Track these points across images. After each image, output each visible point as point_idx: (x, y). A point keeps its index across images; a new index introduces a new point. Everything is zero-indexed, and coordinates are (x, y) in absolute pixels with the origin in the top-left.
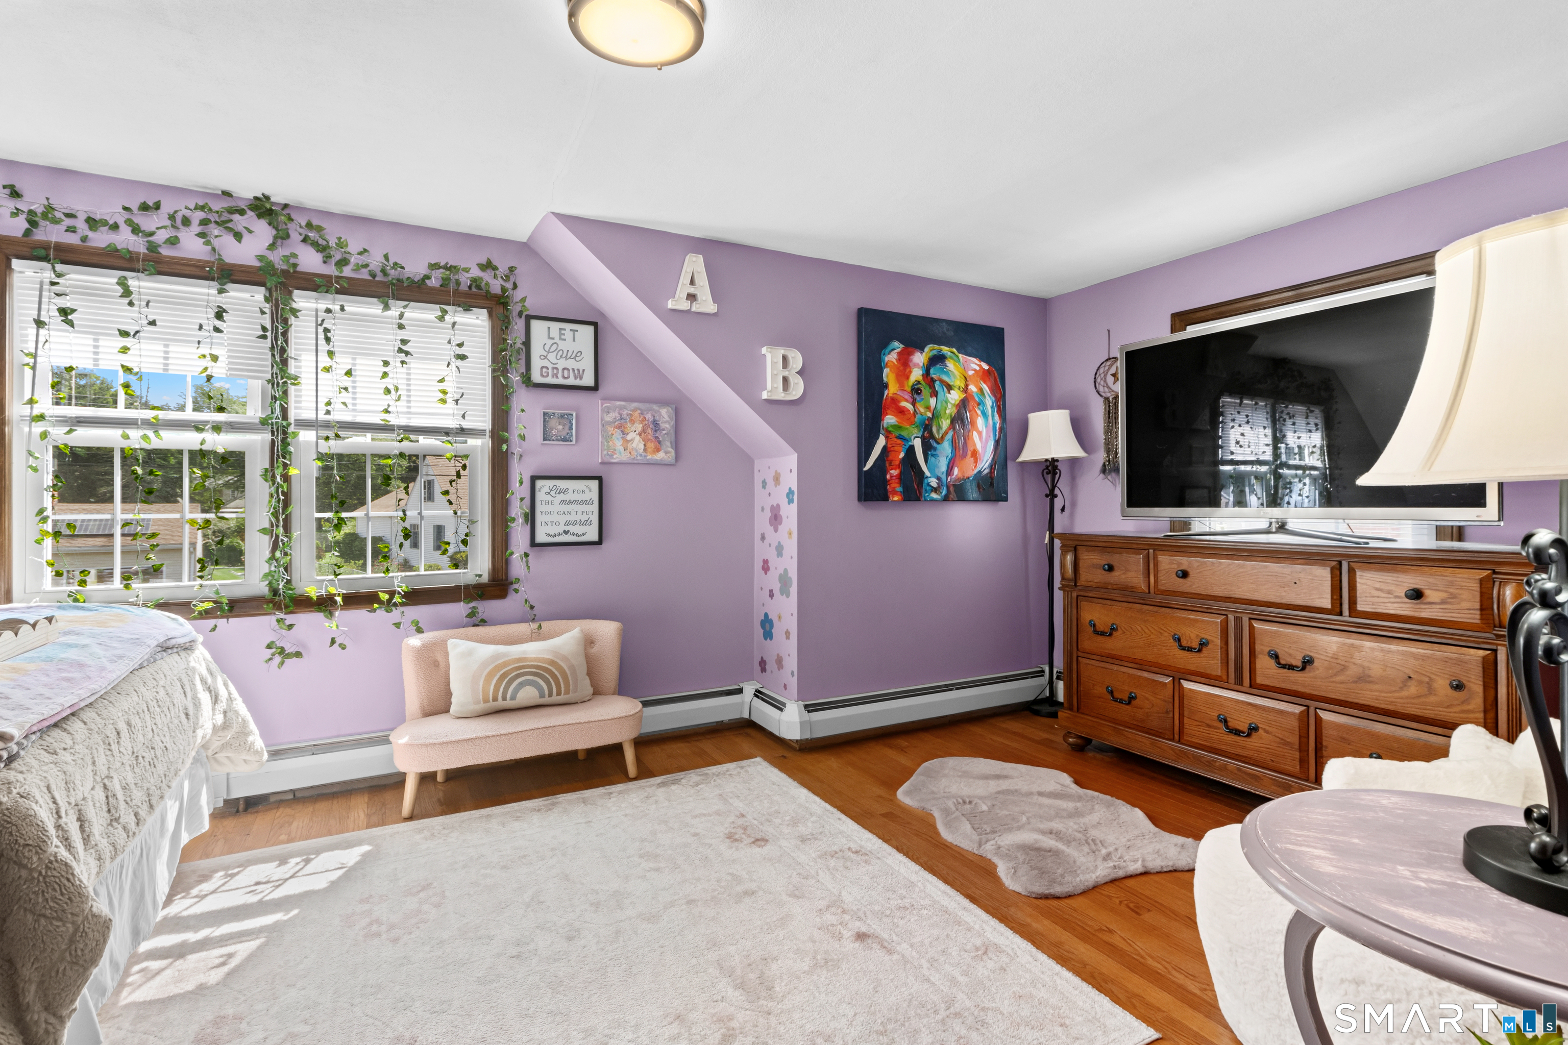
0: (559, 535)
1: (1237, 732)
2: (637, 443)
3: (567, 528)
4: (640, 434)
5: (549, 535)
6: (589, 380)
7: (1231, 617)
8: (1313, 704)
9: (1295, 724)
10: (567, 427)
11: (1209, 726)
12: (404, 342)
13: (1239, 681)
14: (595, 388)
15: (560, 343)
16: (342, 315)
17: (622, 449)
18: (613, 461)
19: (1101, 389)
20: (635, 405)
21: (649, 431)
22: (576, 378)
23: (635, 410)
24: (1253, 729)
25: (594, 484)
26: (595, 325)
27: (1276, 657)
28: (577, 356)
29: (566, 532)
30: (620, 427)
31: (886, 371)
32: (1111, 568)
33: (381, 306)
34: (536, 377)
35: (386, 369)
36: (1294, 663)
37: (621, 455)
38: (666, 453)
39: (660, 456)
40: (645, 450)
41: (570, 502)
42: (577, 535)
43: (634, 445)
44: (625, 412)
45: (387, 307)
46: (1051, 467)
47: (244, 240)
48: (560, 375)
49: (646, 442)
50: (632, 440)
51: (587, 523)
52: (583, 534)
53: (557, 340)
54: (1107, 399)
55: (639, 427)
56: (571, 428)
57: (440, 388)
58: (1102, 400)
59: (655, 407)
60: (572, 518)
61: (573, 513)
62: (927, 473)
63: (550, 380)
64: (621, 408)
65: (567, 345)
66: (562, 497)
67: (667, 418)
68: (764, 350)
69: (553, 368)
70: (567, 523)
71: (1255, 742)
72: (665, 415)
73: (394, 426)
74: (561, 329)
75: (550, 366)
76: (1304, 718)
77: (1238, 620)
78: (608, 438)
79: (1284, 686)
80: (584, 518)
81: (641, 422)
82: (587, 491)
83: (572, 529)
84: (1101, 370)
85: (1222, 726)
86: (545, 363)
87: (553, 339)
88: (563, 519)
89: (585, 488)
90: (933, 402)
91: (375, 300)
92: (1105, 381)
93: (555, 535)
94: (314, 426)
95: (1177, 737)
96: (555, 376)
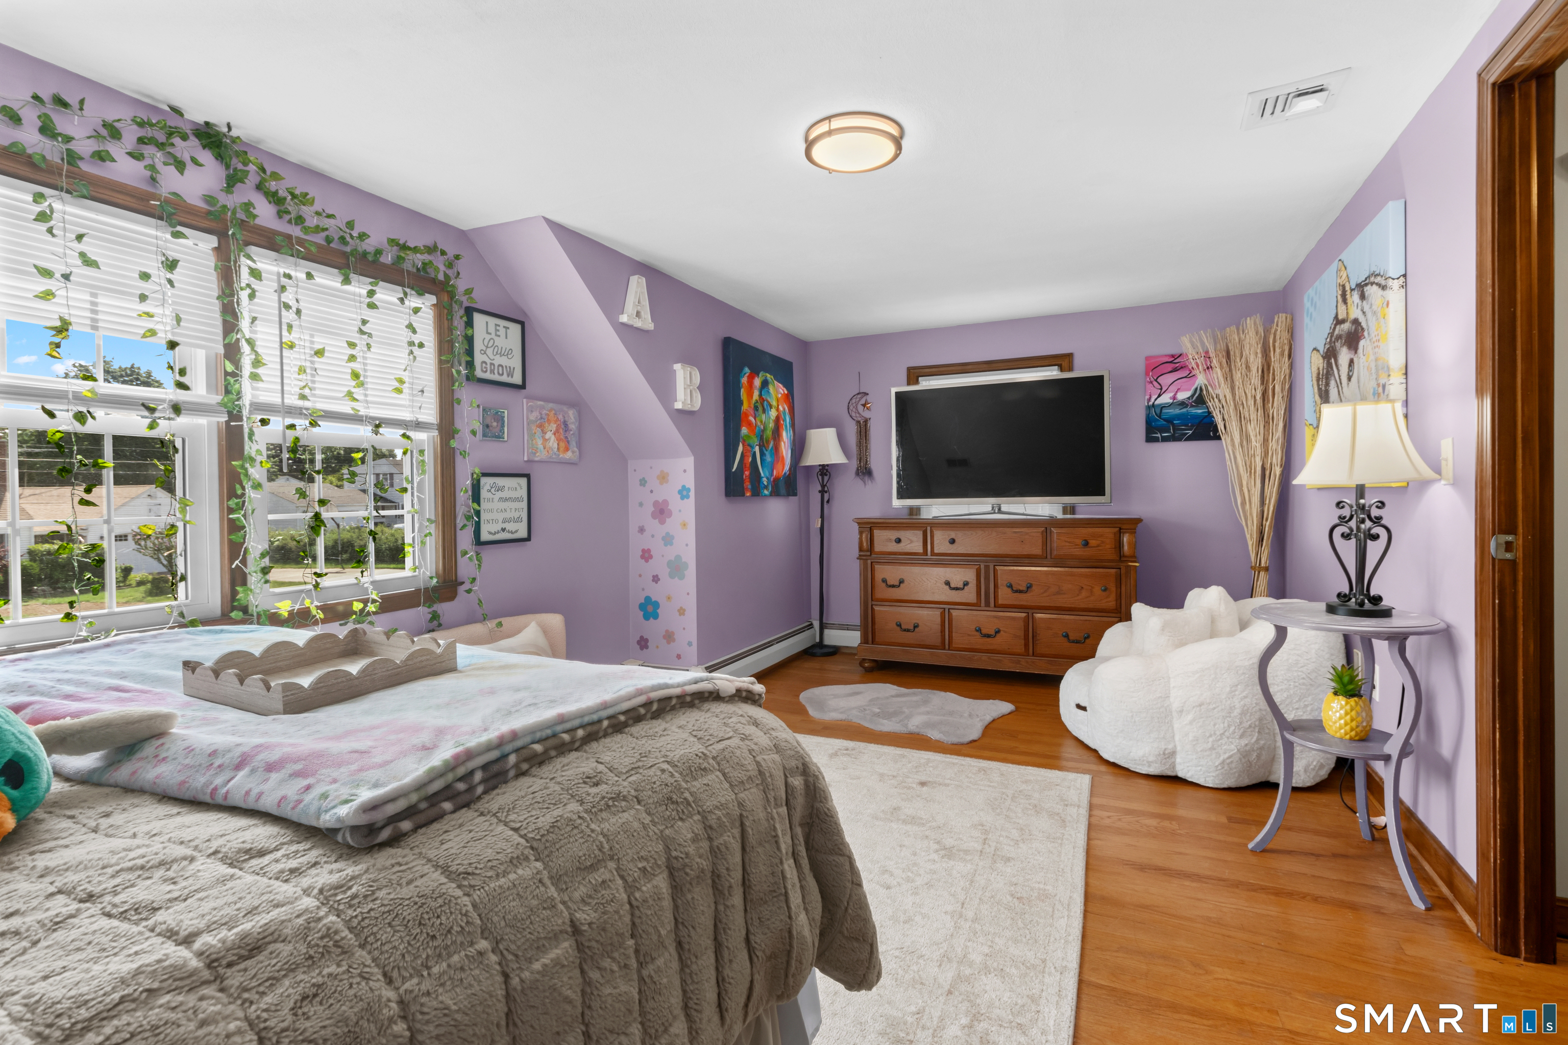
0: (498, 532)
1: (988, 636)
2: (553, 443)
3: (504, 526)
4: (555, 434)
5: (490, 533)
6: (517, 379)
7: (982, 567)
8: (1030, 611)
9: (1022, 624)
10: (500, 424)
11: (969, 635)
12: (364, 322)
13: (987, 604)
14: (523, 387)
15: (496, 338)
16: (309, 284)
17: (541, 447)
18: (536, 459)
19: (853, 414)
20: (551, 405)
21: (561, 431)
22: (508, 376)
23: (550, 410)
24: (998, 632)
25: (523, 481)
26: (522, 324)
27: (1010, 586)
28: (508, 353)
29: (503, 530)
30: (541, 426)
31: (742, 390)
32: (899, 541)
33: (340, 279)
34: (479, 373)
35: (353, 352)
36: (1021, 588)
37: (541, 455)
38: (573, 452)
39: (569, 455)
40: (558, 449)
41: (506, 500)
42: (512, 532)
43: (551, 444)
44: (544, 412)
45: (346, 281)
46: (825, 470)
47: (186, 172)
48: (496, 371)
49: (559, 440)
50: (549, 439)
51: (518, 520)
52: (516, 531)
53: (493, 336)
54: (858, 422)
55: (553, 427)
56: (503, 426)
57: (397, 376)
58: (854, 422)
59: (565, 408)
60: (508, 515)
61: (508, 510)
62: (762, 475)
63: (488, 376)
64: (542, 408)
65: (500, 342)
66: (499, 494)
67: (573, 420)
68: (677, 367)
69: (491, 364)
70: (504, 521)
71: (999, 639)
72: (571, 414)
73: (362, 416)
74: (497, 325)
75: (488, 361)
76: (1026, 620)
77: (987, 567)
78: (532, 436)
79: (1015, 603)
80: (516, 515)
81: (555, 422)
82: (518, 488)
83: (506, 525)
84: (854, 401)
85: (978, 634)
86: (485, 358)
87: (490, 334)
88: (501, 517)
89: (517, 486)
90: (763, 416)
91: (336, 271)
92: (857, 409)
93: (495, 533)
94: (279, 412)
95: (947, 647)
96: (492, 372)
